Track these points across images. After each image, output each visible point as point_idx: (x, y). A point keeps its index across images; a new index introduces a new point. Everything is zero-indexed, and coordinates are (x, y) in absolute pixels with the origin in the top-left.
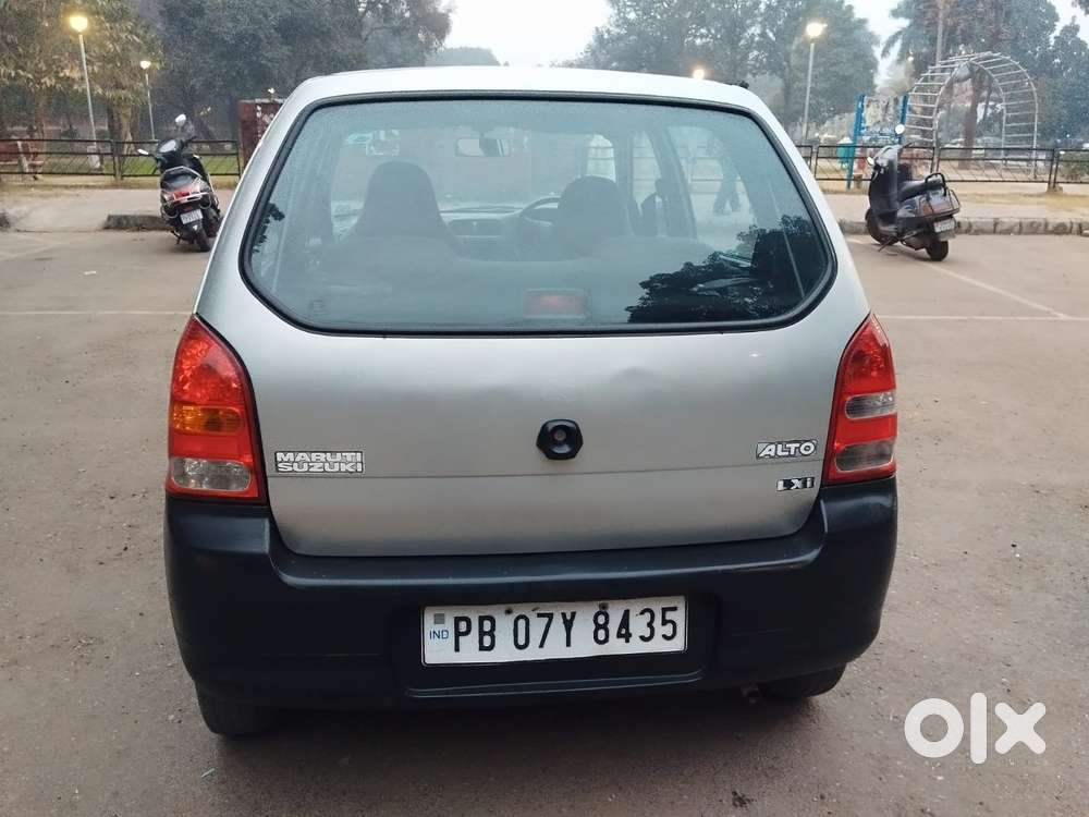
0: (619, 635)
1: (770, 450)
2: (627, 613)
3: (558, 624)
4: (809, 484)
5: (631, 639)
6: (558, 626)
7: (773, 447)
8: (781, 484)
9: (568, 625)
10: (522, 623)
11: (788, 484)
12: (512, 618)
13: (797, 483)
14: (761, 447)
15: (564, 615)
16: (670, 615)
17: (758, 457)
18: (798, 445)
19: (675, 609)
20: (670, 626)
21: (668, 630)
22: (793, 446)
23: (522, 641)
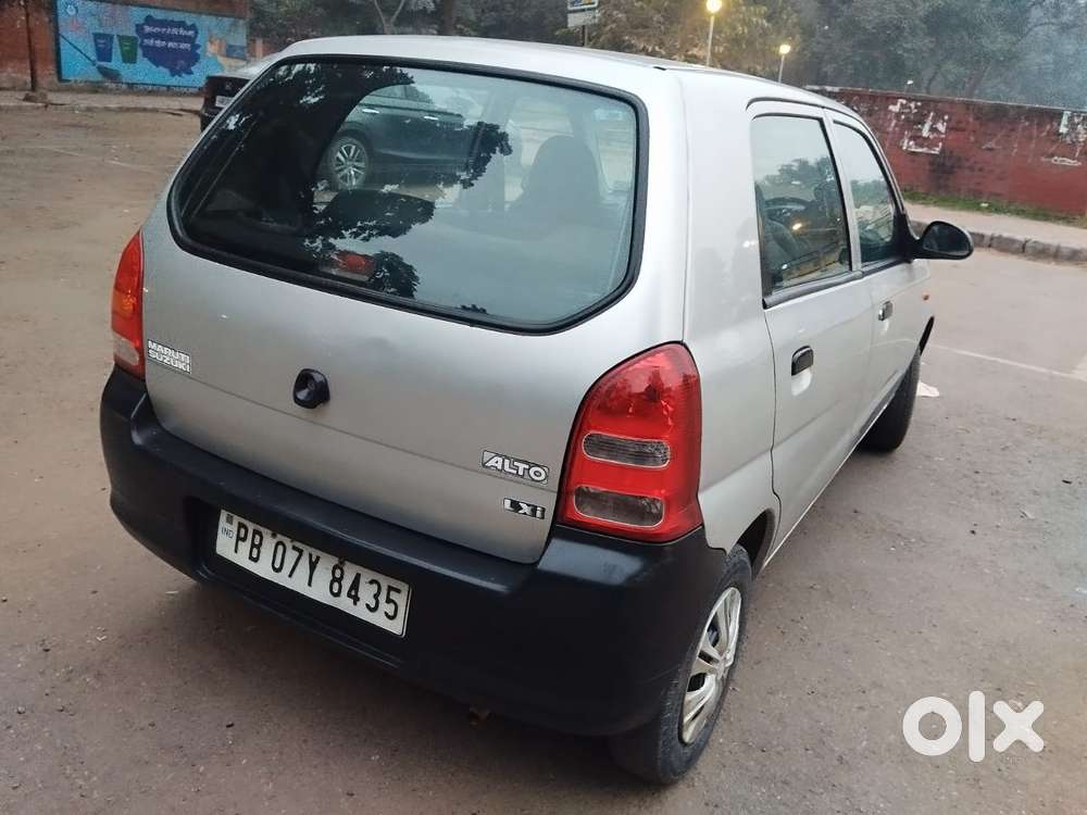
0: (349, 595)
1: (497, 462)
2: (358, 577)
3: (304, 563)
4: (538, 513)
5: (358, 603)
6: (304, 565)
7: (500, 460)
8: (508, 503)
9: (313, 566)
10: (280, 548)
11: (516, 506)
12: (275, 541)
13: (526, 509)
14: (487, 455)
15: (311, 556)
16: (394, 595)
17: (484, 465)
18: (527, 467)
19: (398, 591)
20: (392, 606)
21: (390, 609)
22: (522, 466)
23: (277, 566)
